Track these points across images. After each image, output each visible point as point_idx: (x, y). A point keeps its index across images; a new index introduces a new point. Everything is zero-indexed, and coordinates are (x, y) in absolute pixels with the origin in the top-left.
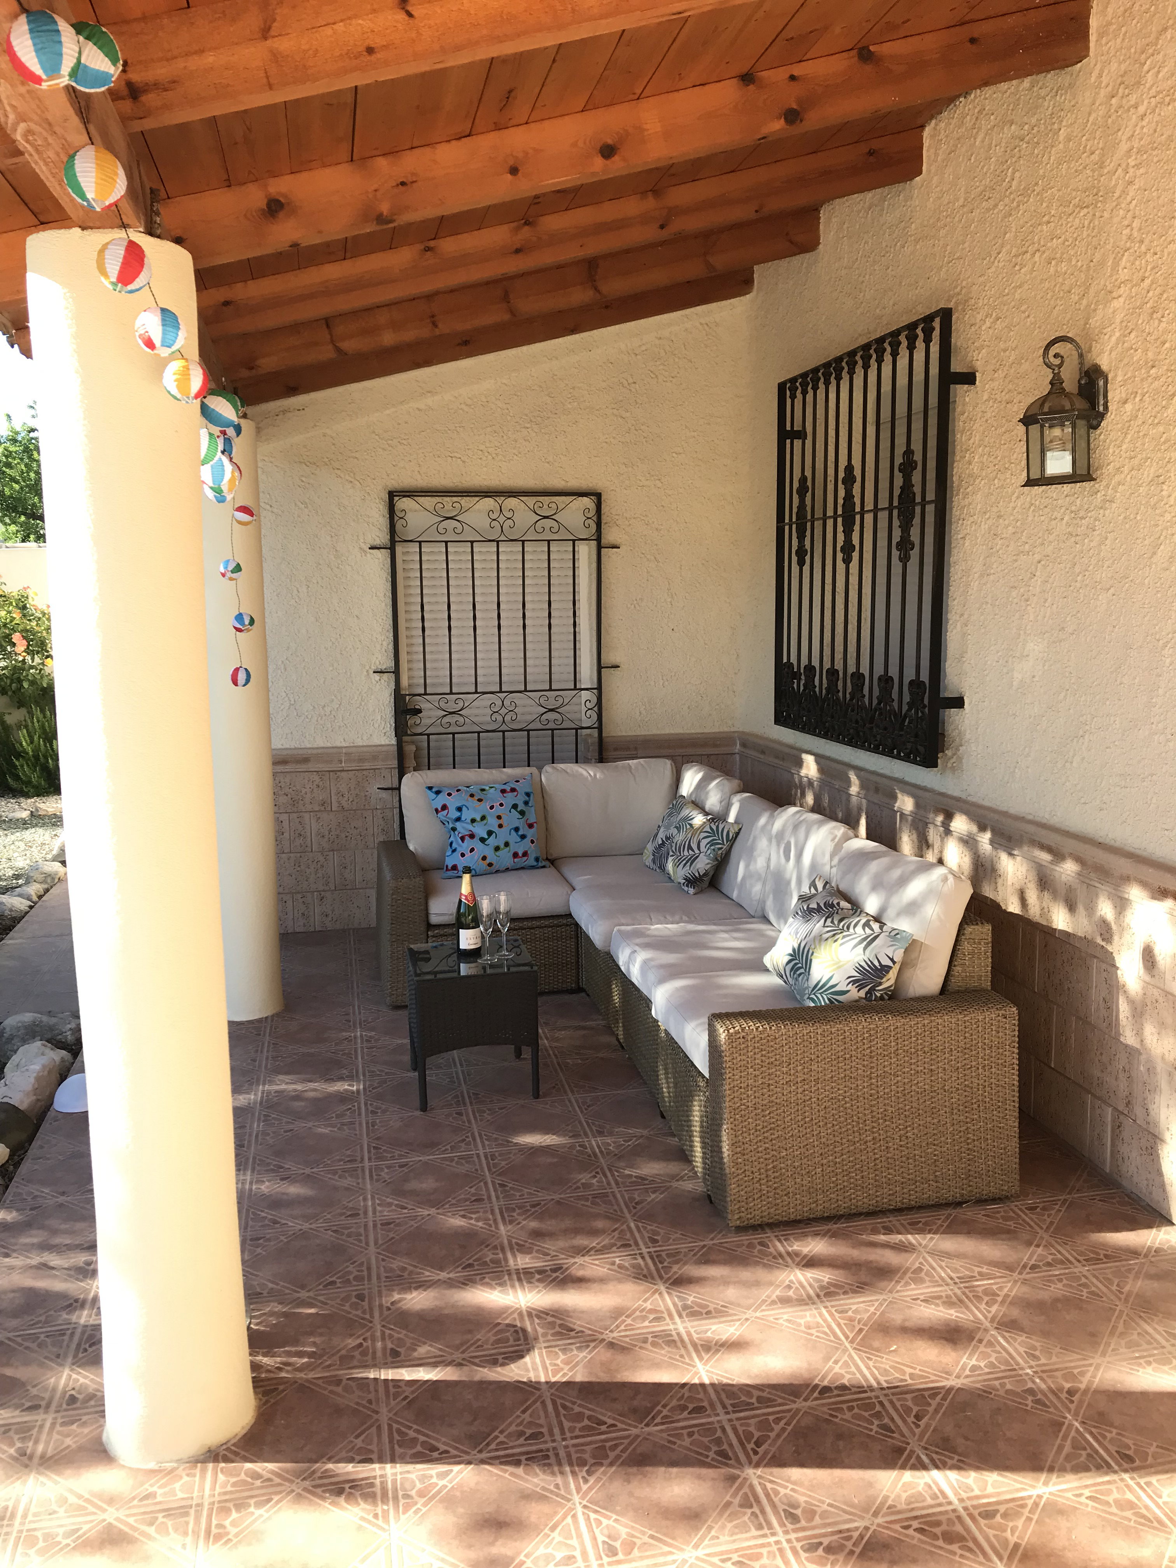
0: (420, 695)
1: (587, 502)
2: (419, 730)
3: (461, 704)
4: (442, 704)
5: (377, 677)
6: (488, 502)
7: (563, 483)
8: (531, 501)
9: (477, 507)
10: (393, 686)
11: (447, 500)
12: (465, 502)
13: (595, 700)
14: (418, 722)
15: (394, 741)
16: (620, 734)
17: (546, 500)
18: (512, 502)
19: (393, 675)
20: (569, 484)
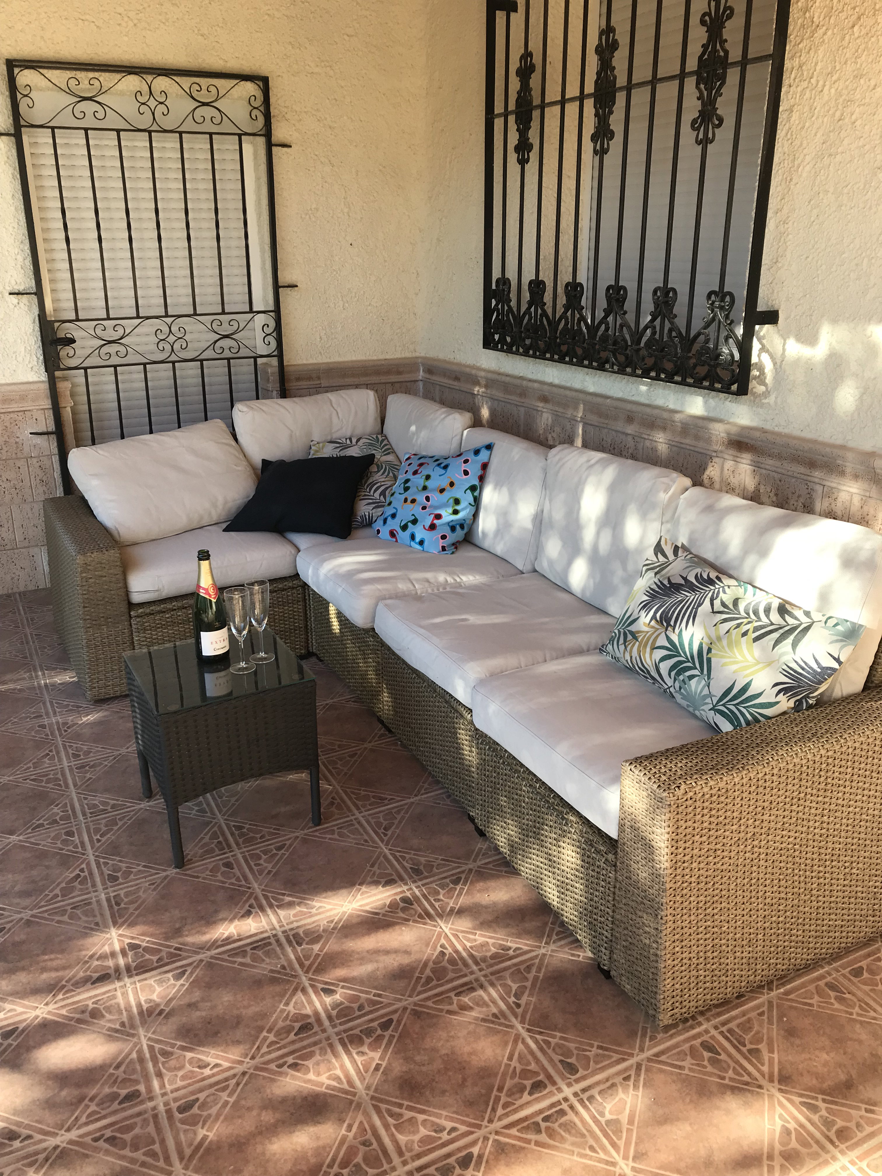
0: (70, 321)
1: (250, 88)
2: (73, 363)
3: (121, 332)
4: (99, 332)
5: (14, 299)
6: (132, 82)
7: (221, 63)
8: (186, 82)
9: (120, 86)
10: (36, 311)
11: (81, 75)
12: (107, 79)
13: (272, 324)
14: (71, 353)
15: (43, 376)
16: (300, 362)
17: (204, 82)
18: (162, 83)
19: (35, 298)
20: (229, 65)
